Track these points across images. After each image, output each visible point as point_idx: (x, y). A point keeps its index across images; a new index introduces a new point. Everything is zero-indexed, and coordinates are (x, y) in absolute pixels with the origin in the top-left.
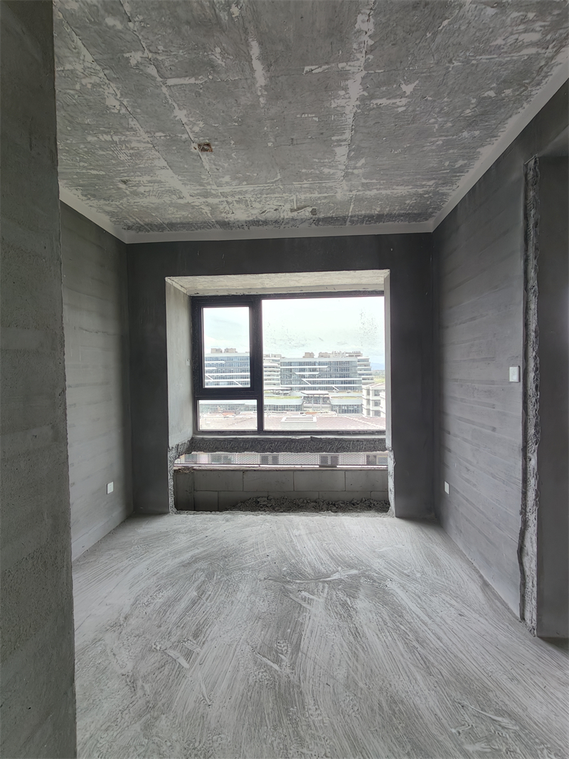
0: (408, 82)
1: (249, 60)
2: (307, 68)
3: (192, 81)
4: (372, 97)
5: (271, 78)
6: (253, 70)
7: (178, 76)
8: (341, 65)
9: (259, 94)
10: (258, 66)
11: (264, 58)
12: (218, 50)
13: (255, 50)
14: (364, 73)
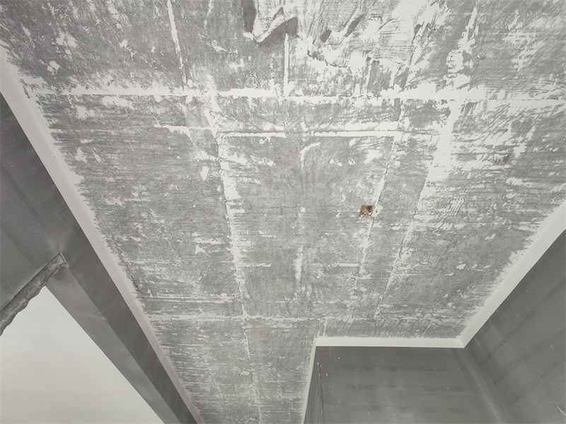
0: (202, 254)
1: (303, 272)
2: (269, 266)
3: (341, 265)
4: (222, 246)
5: (292, 262)
6: (302, 267)
7: (349, 267)
8: (249, 265)
9: (302, 254)
10: (298, 268)
11: (294, 272)
12: (318, 277)
13: (298, 276)
14: (233, 261)
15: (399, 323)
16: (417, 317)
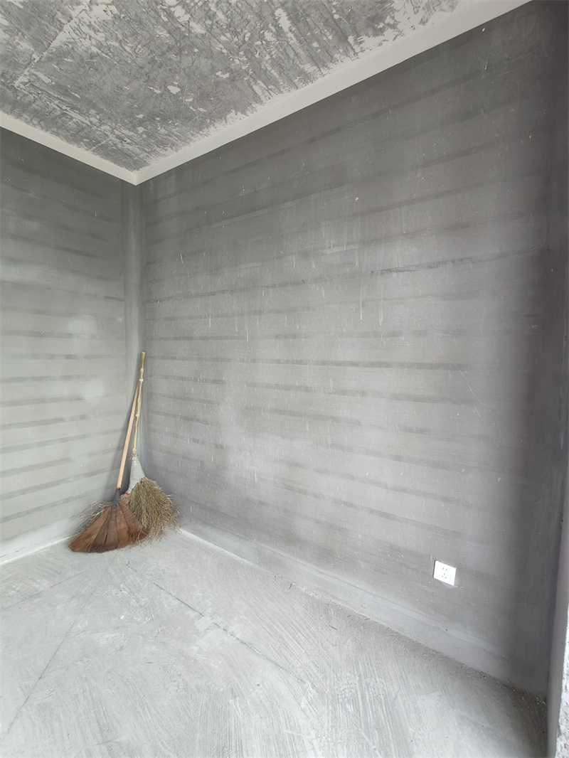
15: (60, 117)
16: (91, 122)
